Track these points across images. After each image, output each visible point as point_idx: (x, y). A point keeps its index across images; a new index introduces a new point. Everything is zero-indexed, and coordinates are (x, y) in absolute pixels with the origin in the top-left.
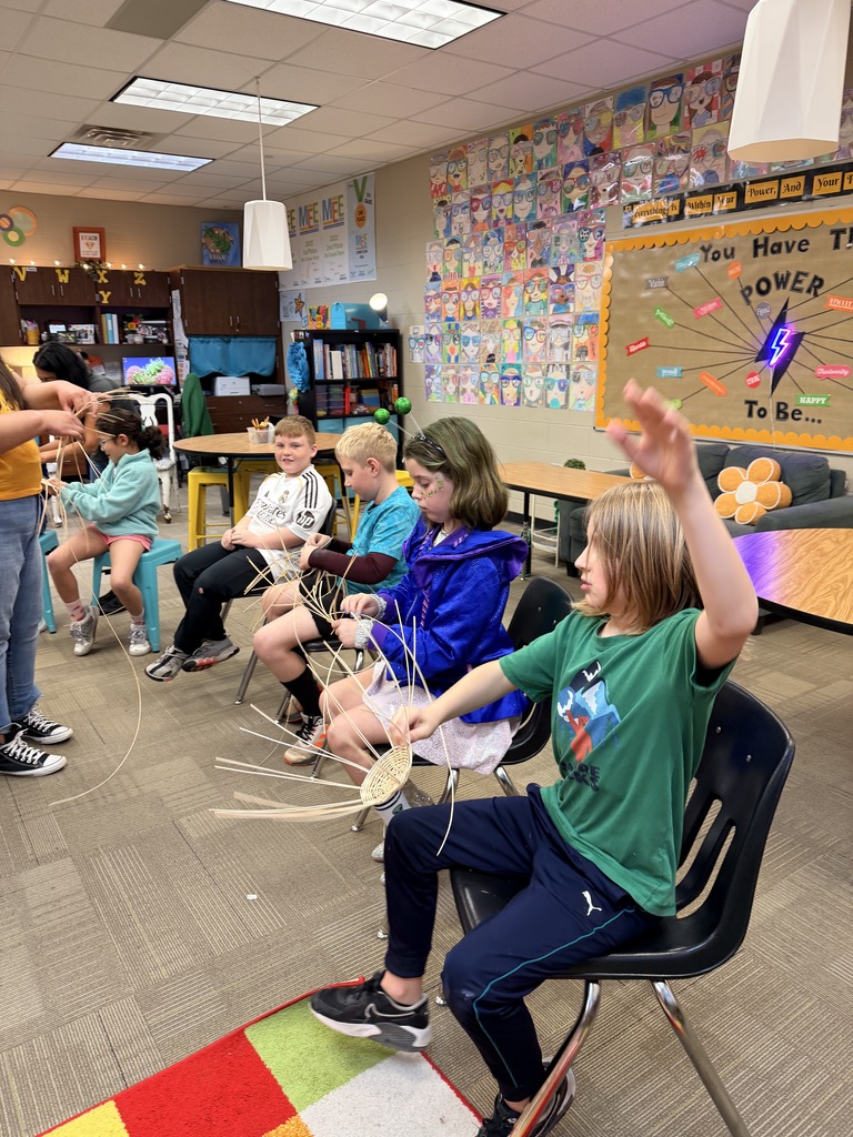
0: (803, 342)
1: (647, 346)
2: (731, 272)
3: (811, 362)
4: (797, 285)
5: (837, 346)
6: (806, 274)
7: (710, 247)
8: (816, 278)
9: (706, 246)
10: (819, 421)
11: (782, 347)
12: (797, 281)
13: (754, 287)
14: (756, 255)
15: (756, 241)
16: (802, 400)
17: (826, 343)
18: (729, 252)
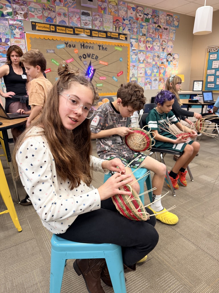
0: (96, 71)
1: (50, 71)
2: (75, 51)
3: (98, 76)
4: (93, 57)
5: (103, 72)
6: (94, 55)
7: (68, 43)
8: (96, 56)
9: (66, 43)
10: (101, 90)
11: (91, 72)
12: (92, 56)
13: (82, 56)
14: (81, 48)
15: (81, 44)
16: (97, 85)
17: (101, 71)
18: (74, 46)
